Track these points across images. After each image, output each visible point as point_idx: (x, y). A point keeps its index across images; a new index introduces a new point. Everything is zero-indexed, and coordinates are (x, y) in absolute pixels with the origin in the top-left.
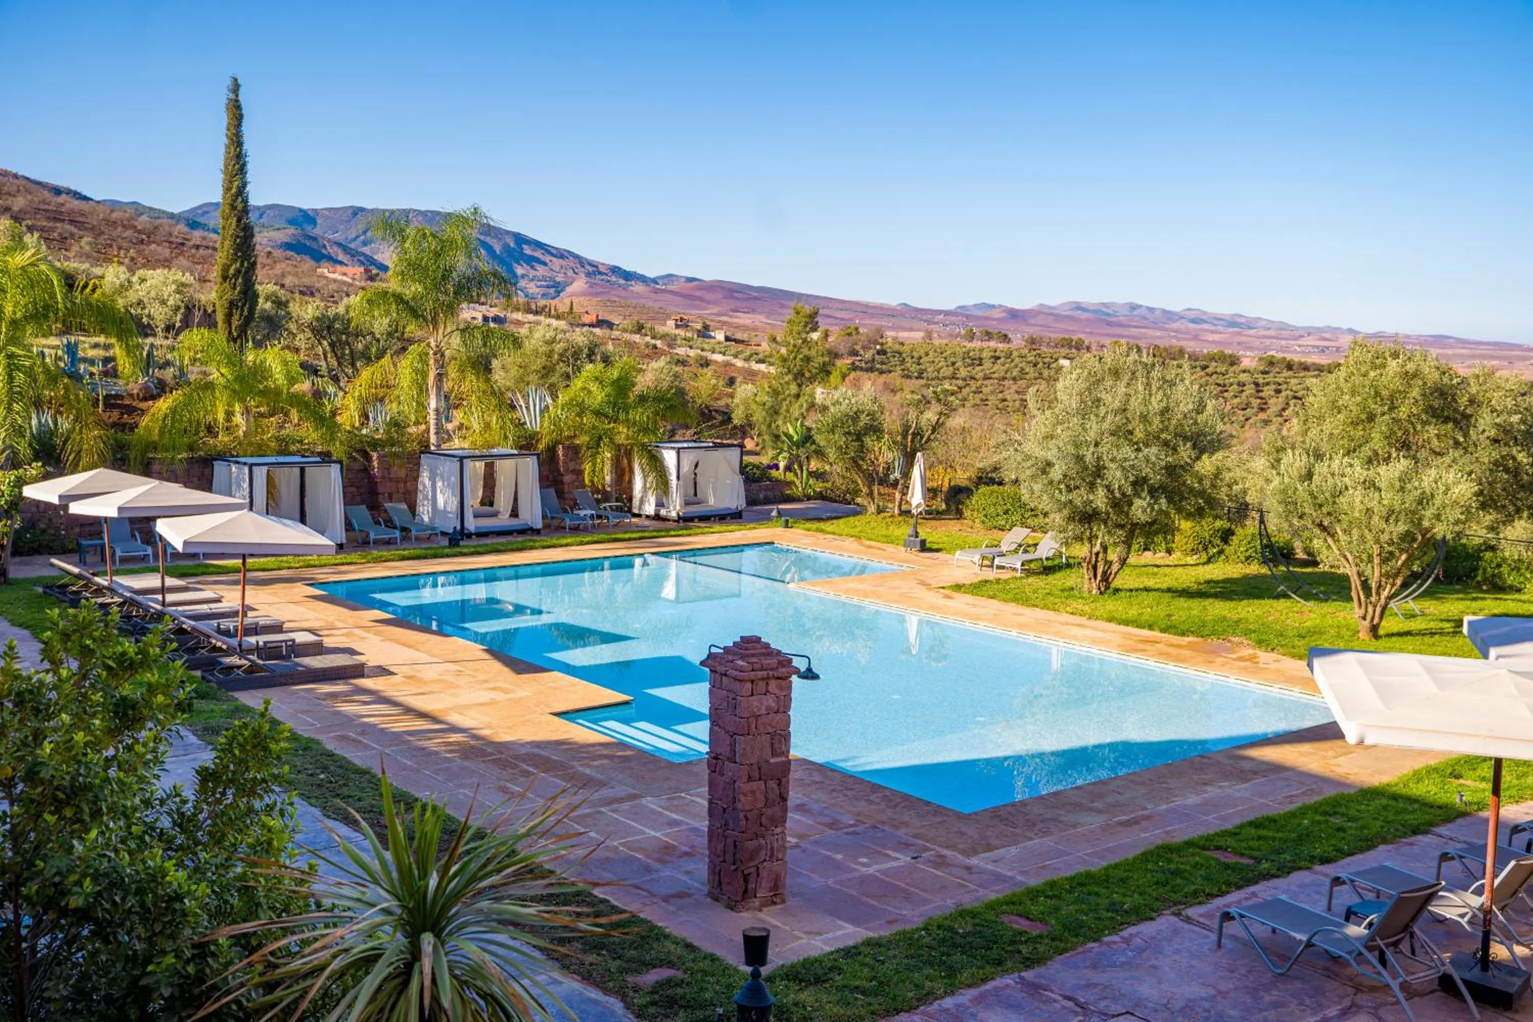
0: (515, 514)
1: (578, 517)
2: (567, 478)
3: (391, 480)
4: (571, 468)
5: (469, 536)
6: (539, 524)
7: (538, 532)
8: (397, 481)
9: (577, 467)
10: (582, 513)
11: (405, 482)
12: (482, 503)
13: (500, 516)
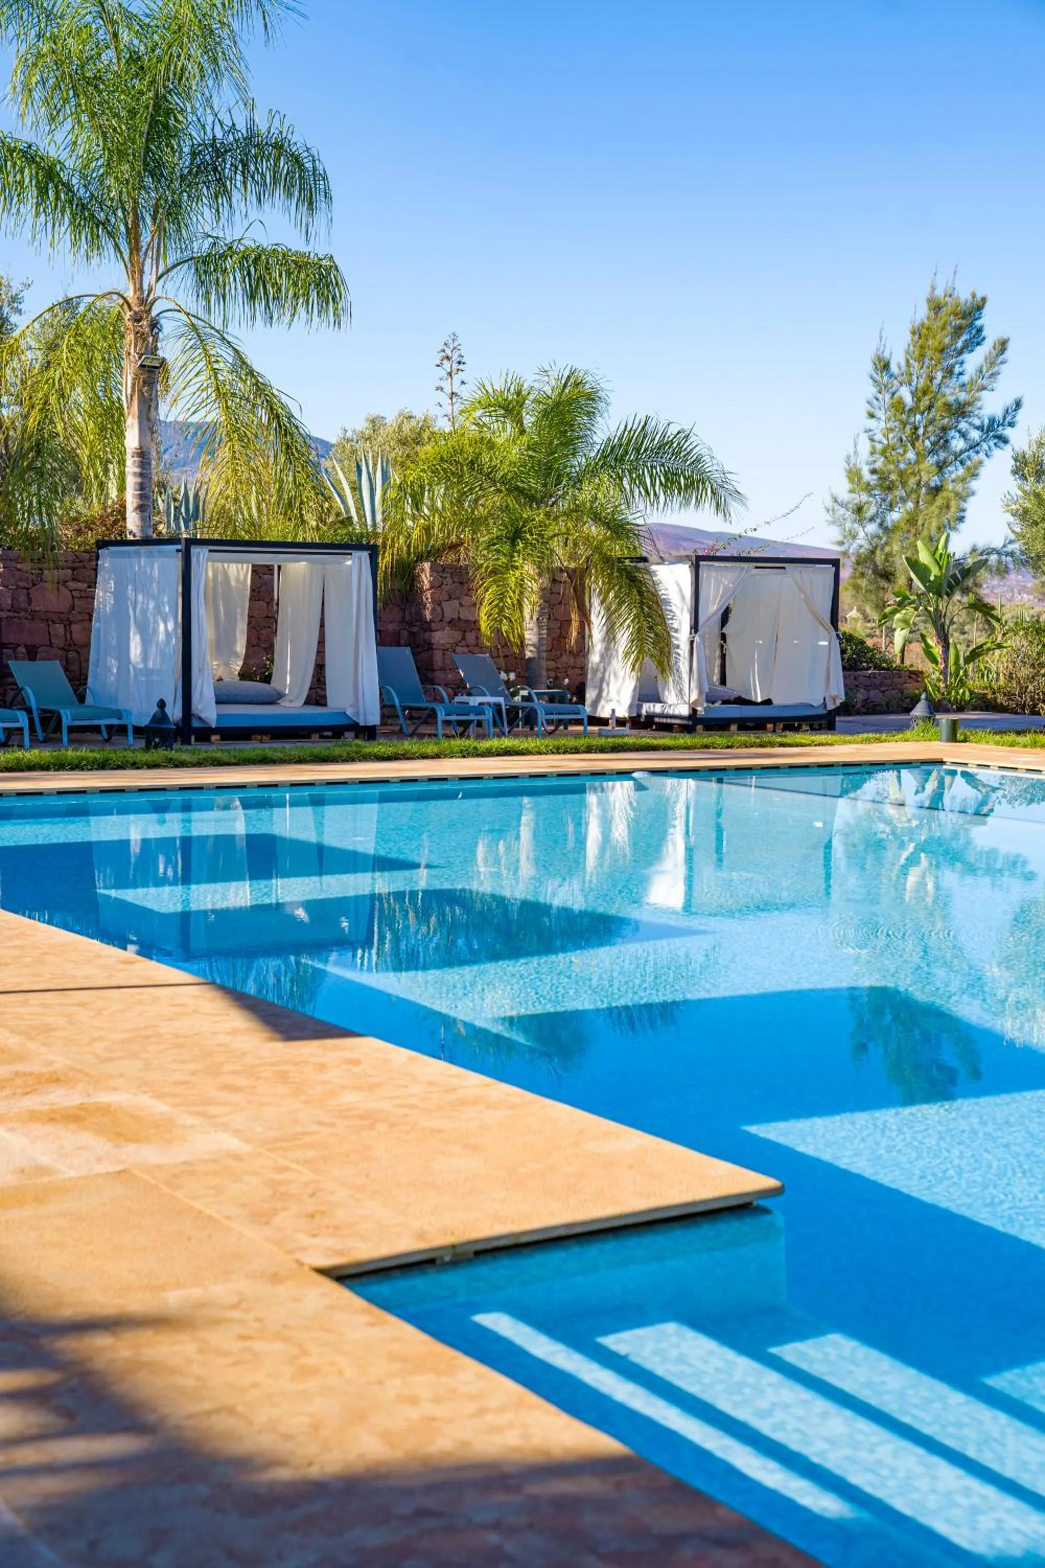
0: (317, 696)
1: (466, 709)
2: (441, 637)
3: (33, 615)
4: (450, 614)
5: (204, 734)
6: (374, 719)
7: (369, 733)
8: (48, 619)
9: (465, 615)
10: (474, 701)
11: (68, 624)
12: (245, 675)
13: (284, 703)
